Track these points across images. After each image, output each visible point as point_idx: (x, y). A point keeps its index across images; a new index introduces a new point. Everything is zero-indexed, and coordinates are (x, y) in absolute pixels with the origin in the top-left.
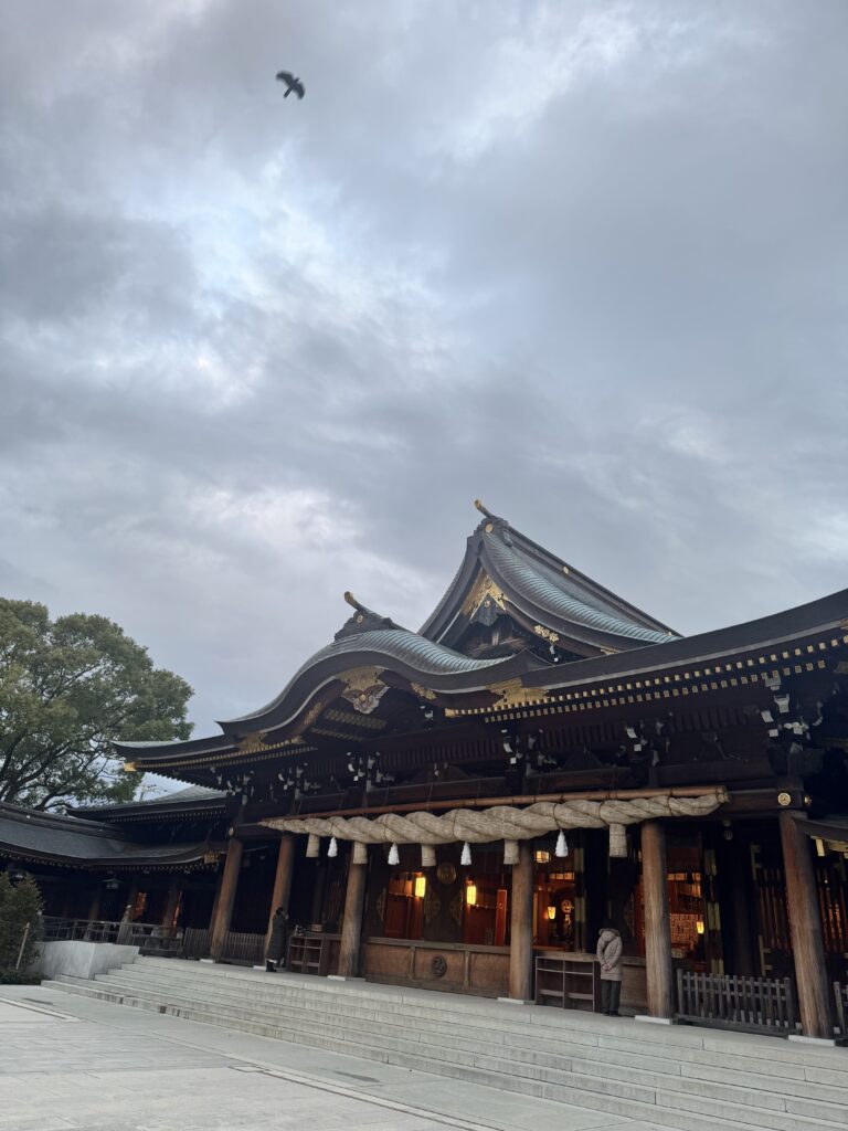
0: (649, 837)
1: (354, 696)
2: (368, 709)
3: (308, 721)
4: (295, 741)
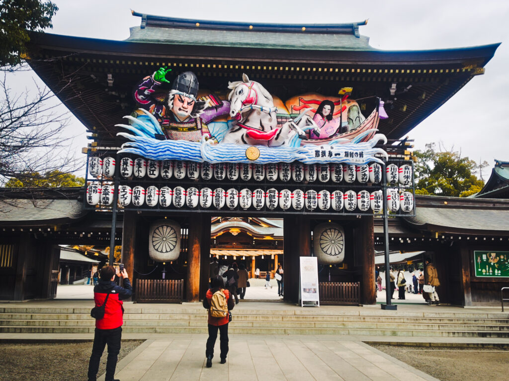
0: (277, 257)
1: (232, 232)
2: (236, 235)
3: (219, 235)
4: (215, 238)
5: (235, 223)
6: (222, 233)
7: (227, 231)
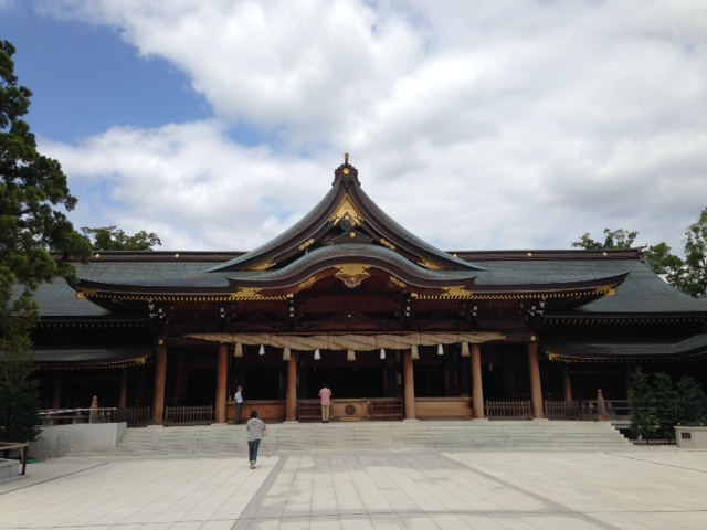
0: (476, 350)
1: (345, 277)
2: (354, 285)
3: (303, 286)
4: (291, 295)
5: (354, 249)
6: (312, 280)
7: (329, 274)
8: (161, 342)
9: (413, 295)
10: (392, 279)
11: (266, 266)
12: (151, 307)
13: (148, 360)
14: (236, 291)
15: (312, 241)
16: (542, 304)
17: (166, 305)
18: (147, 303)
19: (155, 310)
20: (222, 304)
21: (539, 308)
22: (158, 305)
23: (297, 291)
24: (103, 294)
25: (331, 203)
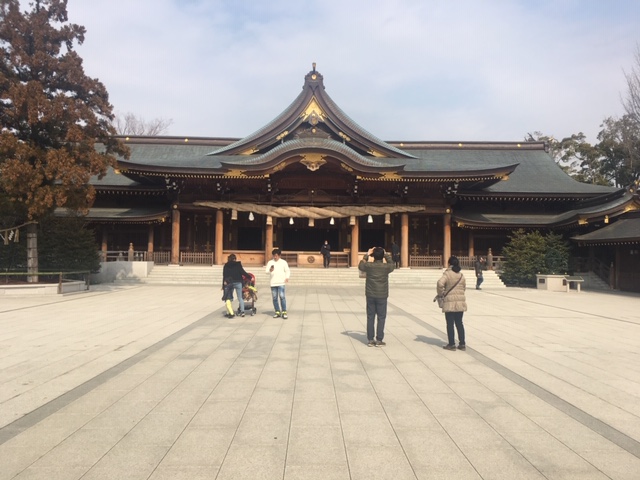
1: (308, 163)
2: (314, 169)
3: (276, 169)
4: (268, 176)
5: (315, 143)
6: (283, 165)
7: (297, 161)
8: (175, 207)
9: (358, 177)
10: (343, 166)
11: (252, 152)
12: (168, 181)
13: (167, 219)
14: (228, 171)
15: (286, 133)
16: (456, 186)
17: (178, 180)
18: (164, 178)
19: (170, 184)
20: (219, 181)
21: (453, 189)
22: (172, 180)
23: (273, 172)
24: (133, 171)
25: (301, 103)
